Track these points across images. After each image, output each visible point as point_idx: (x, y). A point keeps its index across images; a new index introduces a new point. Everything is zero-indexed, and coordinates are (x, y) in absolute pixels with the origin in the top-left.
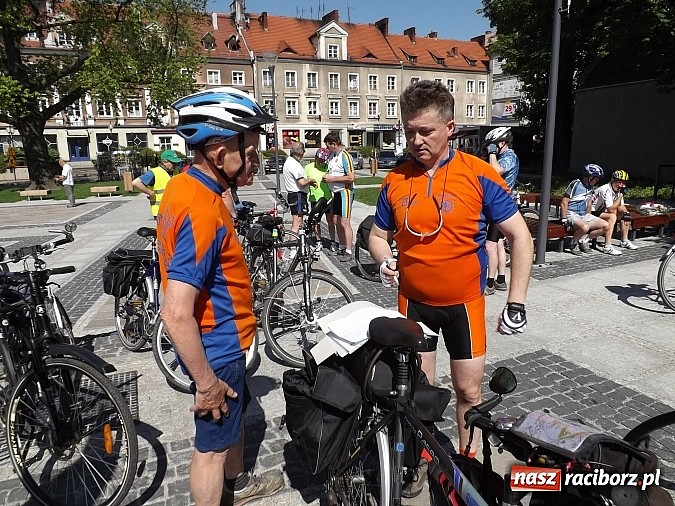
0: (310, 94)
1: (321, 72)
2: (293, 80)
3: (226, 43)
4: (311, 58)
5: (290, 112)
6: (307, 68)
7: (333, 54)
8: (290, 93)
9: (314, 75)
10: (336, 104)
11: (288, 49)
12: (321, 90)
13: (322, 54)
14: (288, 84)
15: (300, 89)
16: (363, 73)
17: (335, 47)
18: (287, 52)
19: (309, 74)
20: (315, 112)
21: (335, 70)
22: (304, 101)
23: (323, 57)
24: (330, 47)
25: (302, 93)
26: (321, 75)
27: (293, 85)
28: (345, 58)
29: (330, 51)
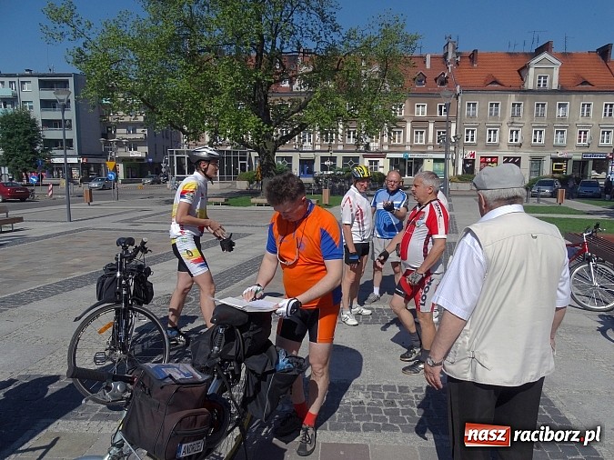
0: (513, 123)
1: (527, 101)
2: (497, 110)
3: (436, 80)
4: (518, 88)
5: (490, 140)
6: (512, 98)
7: (542, 83)
8: (492, 122)
9: (519, 105)
10: (541, 132)
11: (495, 82)
12: (525, 118)
13: (530, 84)
14: (491, 114)
15: (502, 119)
16: (574, 102)
17: (545, 77)
18: (494, 84)
19: (514, 105)
20: (516, 140)
21: (543, 99)
22: (506, 130)
23: (531, 87)
24: (540, 77)
25: (505, 122)
26: (527, 105)
27: (496, 114)
28: (555, 87)
29: (539, 82)
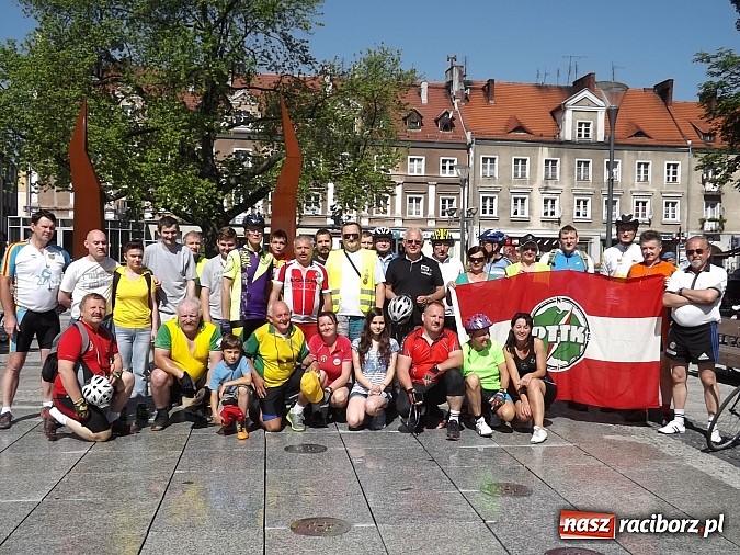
0: (546, 188)
1: (565, 158)
2: (524, 169)
3: (436, 121)
4: (551, 139)
5: (516, 213)
6: (545, 153)
7: (583, 133)
8: (518, 187)
9: (554, 162)
10: (585, 202)
11: (520, 128)
12: (563, 182)
13: (568, 133)
14: (516, 175)
15: (532, 182)
16: (627, 161)
17: (588, 125)
18: (518, 133)
19: (547, 162)
20: (553, 213)
21: (586, 155)
22: (538, 198)
23: (568, 137)
24: (580, 124)
25: (536, 187)
26: (565, 162)
27: (523, 175)
28: (601, 138)
29: (580, 130)
